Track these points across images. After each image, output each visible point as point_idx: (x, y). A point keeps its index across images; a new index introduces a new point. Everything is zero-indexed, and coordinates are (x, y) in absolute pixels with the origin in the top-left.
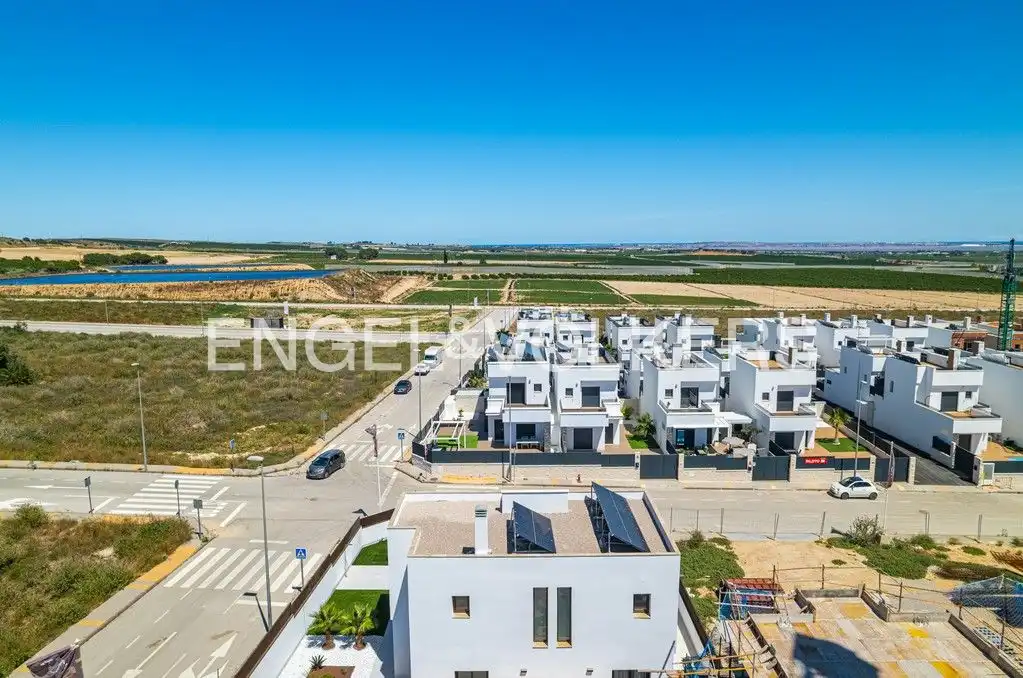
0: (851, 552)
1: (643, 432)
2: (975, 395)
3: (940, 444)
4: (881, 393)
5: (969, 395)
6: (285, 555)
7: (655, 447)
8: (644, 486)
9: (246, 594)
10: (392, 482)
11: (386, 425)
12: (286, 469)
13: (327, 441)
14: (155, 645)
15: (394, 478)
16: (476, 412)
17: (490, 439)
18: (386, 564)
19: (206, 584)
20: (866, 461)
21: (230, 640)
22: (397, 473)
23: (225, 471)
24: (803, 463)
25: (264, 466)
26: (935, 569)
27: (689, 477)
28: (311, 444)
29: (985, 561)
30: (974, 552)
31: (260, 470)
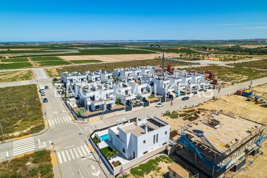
0: (167, 116)
1: (118, 102)
2: (169, 84)
4: (153, 85)
6: (78, 148)
7: (122, 104)
8: (127, 113)
9: (82, 158)
10: (78, 126)
11: (55, 112)
12: (47, 130)
13: (46, 120)
14: (78, 172)
15: (77, 125)
16: (76, 104)
17: (88, 110)
18: (100, 142)
19: (70, 159)
20: (160, 100)
21: (92, 166)
22: (76, 123)
23: (31, 135)
24: (151, 102)
25: (41, 131)
26: (179, 116)
27: (134, 109)
28: (43, 122)
29: (182, 113)
30: (181, 112)
31: (41, 132)
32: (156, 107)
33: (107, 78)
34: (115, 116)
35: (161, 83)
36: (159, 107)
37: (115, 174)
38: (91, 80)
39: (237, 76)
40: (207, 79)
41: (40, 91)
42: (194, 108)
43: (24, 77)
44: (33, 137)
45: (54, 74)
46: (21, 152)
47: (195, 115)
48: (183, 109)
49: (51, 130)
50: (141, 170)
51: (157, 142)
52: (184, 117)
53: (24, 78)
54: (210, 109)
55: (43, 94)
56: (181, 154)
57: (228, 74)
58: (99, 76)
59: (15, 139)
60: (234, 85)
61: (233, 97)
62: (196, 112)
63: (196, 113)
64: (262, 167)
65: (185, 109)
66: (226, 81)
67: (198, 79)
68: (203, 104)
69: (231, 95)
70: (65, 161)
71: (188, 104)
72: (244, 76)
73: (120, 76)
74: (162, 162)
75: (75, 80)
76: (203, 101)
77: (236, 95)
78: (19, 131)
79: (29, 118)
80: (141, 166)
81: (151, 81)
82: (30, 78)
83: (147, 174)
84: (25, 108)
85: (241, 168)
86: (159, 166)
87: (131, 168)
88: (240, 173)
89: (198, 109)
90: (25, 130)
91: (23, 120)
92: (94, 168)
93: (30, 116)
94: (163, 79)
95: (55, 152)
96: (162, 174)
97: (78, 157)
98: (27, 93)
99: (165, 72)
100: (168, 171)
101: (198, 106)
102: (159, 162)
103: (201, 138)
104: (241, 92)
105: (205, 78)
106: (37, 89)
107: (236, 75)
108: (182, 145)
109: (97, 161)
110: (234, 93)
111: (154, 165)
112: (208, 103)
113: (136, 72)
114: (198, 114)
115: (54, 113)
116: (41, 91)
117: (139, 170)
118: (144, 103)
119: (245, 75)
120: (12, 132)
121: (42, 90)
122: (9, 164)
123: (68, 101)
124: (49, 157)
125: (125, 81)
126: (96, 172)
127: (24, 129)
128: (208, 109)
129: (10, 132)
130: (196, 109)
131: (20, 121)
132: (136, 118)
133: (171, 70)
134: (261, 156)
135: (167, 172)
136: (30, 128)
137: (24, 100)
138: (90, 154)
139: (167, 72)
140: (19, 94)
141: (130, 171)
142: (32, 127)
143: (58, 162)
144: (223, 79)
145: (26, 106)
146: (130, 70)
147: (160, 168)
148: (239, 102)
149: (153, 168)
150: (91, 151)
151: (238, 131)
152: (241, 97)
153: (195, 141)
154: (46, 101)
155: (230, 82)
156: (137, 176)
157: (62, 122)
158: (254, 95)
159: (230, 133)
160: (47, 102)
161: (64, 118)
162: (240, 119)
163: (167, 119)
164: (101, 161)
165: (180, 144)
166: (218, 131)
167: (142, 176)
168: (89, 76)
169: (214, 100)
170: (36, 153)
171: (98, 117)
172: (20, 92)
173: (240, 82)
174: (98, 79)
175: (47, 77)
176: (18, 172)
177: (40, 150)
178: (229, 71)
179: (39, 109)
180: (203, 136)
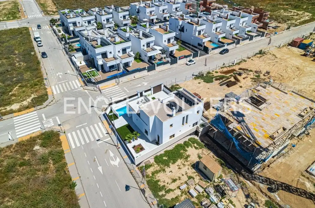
0: (200, 80)
1: (138, 57)
2: (204, 31)
3: (199, 45)
4: (183, 31)
5: (203, 31)
6: (91, 127)
7: (142, 61)
8: (149, 74)
9: (97, 141)
10: (88, 94)
11: (59, 73)
12: (52, 101)
13: (49, 86)
14: (95, 161)
15: (87, 92)
16: (84, 61)
17: (100, 71)
18: (118, 118)
19: (83, 143)
20: (191, 55)
21: (110, 152)
22: (86, 91)
23: (33, 109)
24: (180, 59)
25: (44, 102)
26: (214, 79)
27: (158, 69)
28: (45, 89)
29: (219, 74)
30: (217, 72)
31: (45, 104)
32: (187, 64)
33: (122, 19)
34: (134, 79)
35: (194, 29)
36: (190, 65)
37: (137, 163)
38: (101, 22)
39: (295, 14)
40: (255, 21)
41: (35, 40)
42: (234, 68)
43: (9, 14)
44: (36, 112)
45: (51, 10)
46: (25, 133)
47: (235, 78)
48: (220, 68)
49: (56, 101)
50: (166, 158)
51: (186, 123)
52: (221, 81)
53: (10, 16)
54: (254, 70)
55: (39, 45)
56: (214, 137)
57: (285, 10)
58: (111, 16)
59: (15, 114)
60: (290, 29)
61: (286, 49)
62: (237, 73)
63: (236, 75)
64: (305, 152)
65: (223, 68)
66: (279, 22)
67: (243, 22)
68: (246, 61)
69: (283, 46)
70: (78, 145)
71: (227, 59)
72: (306, 14)
73: (140, 14)
74: (192, 147)
75: (79, 23)
76: (246, 56)
77: (290, 47)
78: (18, 103)
79: (27, 83)
80: (167, 153)
81: (181, 25)
82: (18, 16)
83: (174, 163)
84: (20, 68)
85: (280, 153)
86: (188, 153)
87: (155, 156)
88: (279, 161)
89: (239, 69)
90: (25, 102)
91: (19, 87)
92: (112, 155)
93: (28, 80)
94: (197, 23)
95: (64, 132)
96: (191, 163)
97: (92, 140)
98: (19, 42)
99: (199, 7)
100: (198, 160)
101: (239, 64)
102: (188, 147)
103: (241, 124)
104: (297, 42)
105: (252, 21)
106: (30, 35)
107: (295, 11)
108: (217, 129)
109: (115, 146)
110: (288, 44)
111: (182, 151)
112: (252, 60)
113: (161, 8)
114: (238, 77)
115: (57, 75)
116: (37, 40)
117: (164, 158)
118: (171, 60)
119: (307, 12)
120: (9, 104)
121: (37, 38)
122: (14, 149)
123: (73, 58)
124: (59, 140)
125: (146, 25)
126: (115, 160)
127: (24, 100)
128: (252, 69)
129: (6, 105)
130: (237, 68)
131: (17, 87)
132: (161, 84)
133: (208, 5)
134: (307, 137)
135: (197, 162)
136: (31, 98)
137: (16, 54)
138: (107, 135)
139: (203, 7)
140: (7, 44)
141: (153, 160)
142: (33, 96)
143: (70, 146)
144: (276, 20)
145: (20, 64)
146: (153, 5)
147: (188, 156)
148: (293, 58)
149: (180, 156)
150: (108, 131)
151: (287, 114)
152: (296, 50)
153: (234, 129)
154: (45, 56)
155: (284, 24)
156: (162, 165)
157: (69, 89)
158: (313, 47)
159: (277, 117)
160: (47, 57)
161: (70, 82)
162: (292, 95)
163: (199, 83)
164: (120, 146)
165: (214, 127)
166: (263, 114)
167: (168, 167)
168: (98, 16)
169: (260, 55)
170: (42, 134)
171: (113, 81)
172: (8, 41)
173: (298, 24)
174: (111, 20)
175: (41, 15)
176: (26, 158)
177: (47, 130)
178: (287, 5)
179: (37, 69)
180: (243, 121)
